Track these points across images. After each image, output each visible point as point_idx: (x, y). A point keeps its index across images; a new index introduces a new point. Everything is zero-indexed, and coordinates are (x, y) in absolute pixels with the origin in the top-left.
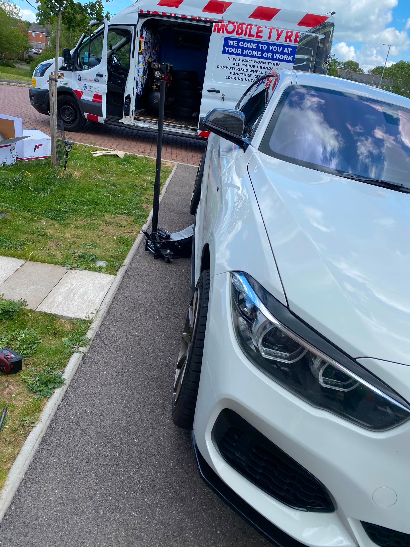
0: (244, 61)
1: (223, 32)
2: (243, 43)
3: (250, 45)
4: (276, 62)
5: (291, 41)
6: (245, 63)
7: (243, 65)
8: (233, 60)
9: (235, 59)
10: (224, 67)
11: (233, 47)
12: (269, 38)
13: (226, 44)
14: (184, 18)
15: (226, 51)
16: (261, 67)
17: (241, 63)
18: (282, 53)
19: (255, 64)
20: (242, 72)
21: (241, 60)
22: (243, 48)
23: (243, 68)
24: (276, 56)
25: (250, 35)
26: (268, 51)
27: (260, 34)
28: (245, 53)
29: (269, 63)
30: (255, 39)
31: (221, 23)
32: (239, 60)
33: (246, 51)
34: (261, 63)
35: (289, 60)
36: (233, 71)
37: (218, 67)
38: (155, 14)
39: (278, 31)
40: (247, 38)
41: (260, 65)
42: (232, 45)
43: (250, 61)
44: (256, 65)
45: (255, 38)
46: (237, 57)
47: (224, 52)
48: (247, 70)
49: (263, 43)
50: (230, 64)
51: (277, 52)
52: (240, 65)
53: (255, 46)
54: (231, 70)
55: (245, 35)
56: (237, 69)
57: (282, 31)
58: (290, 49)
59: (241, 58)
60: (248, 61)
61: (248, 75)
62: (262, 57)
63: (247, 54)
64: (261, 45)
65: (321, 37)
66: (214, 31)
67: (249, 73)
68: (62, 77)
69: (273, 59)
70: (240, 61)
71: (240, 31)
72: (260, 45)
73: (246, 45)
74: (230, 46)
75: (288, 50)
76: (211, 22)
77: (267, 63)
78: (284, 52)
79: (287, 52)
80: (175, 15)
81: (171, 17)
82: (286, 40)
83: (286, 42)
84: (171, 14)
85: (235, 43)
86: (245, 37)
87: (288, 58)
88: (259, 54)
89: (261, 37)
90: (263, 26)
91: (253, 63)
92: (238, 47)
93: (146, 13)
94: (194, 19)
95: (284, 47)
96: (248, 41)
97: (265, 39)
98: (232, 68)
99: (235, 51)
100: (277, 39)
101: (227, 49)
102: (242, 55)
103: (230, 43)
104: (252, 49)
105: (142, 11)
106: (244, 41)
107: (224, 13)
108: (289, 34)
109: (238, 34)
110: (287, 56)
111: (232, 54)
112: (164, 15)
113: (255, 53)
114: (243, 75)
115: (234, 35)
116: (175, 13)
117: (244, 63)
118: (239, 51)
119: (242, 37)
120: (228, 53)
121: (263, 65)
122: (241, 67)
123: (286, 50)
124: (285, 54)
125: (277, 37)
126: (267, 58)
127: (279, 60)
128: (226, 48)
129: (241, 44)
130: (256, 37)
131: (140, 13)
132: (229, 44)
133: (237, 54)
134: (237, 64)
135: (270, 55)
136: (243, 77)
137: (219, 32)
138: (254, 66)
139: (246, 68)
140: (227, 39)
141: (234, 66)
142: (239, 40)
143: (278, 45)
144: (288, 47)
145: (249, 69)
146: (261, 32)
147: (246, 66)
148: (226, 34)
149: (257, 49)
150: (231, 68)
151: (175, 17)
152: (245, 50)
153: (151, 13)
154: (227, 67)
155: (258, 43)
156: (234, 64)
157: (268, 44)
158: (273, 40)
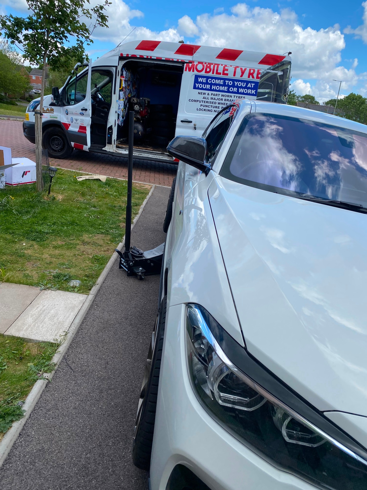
0: (212, 95)
1: (193, 71)
2: (211, 80)
3: (218, 82)
4: (241, 95)
5: (253, 77)
6: (214, 97)
7: (212, 99)
8: (203, 94)
9: (204, 94)
10: (195, 101)
11: (202, 83)
12: (234, 75)
13: (196, 81)
14: (159, 59)
15: (197, 87)
16: (228, 100)
17: (210, 97)
18: (246, 87)
19: (222, 97)
20: (212, 104)
21: (210, 94)
22: (211, 84)
23: (212, 101)
24: (241, 90)
25: (217, 73)
26: (233, 86)
27: (226, 72)
28: (214, 88)
29: (234, 96)
30: (222, 76)
31: (191, 63)
32: (208, 94)
33: (214, 86)
34: (228, 96)
36: (203, 104)
37: (190, 100)
38: (134, 57)
39: (241, 69)
40: (215, 75)
41: (227, 98)
42: (201, 81)
43: (218, 95)
44: (224, 98)
45: (221, 75)
46: (207, 92)
47: (195, 88)
48: (215, 103)
49: (229, 80)
50: (200, 97)
51: (242, 87)
52: (209, 98)
53: (222, 82)
54: (201, 103)
55: (213, 73)
56: (207, 102)
57: (245, 69)
58: (253, 84)
59: (210, 92)
60: (217, 95)
61: (216, 107)
62: (228, 92)
63: (215, 89)
64: (227, 81)
65: (280, 73)
66: (186, 70)
67: (217, 105)
68: (52, 112)
69: (238, 92)
70: (209, 95)
71: (208, 70)
72: (226, 81)
73: (214, 81)
74: (200, 83)
75: (251, 85)
76: (183, 63)
78: (248, 86)
79: (250, 87)
80: (151, 57)
81: (147, 59)
82: (249, 77)
83: (249, 78)
84: (147, 57)
85: (204, 80)
86: (213, 75)
87: (251, 92)
88: (226, 89)
89: (227, 74)
90: (229, 65)
91: (220, 97)
92: (207, 83)
93: (125, 56)
94: (167, 60)
95: (247, 82)
96: (216, 78)
97: (231, 76)
98: (203, 101)
99: (204, 87)
100: (242, 76)
102: (211, 90)
103: (200, 80)
104: (220, 85)
105: (122, 54)
106: (212, 78)
107: (194, 55)
108: (252, 71)
109: (206, 72)
110: (251, 90)
111: (202, 89)
112: (142, 57)
113: (222, 88)
114: (212, 107)
115: (203, 73)
116: (151, 55)
117: (212, 96)
118: (208, 87)
119: (210, 74)
120: (198, 88)
121: (229, 98)
122: (210, 100)
123: (249, 85)
124: (249, 88)
125: (241, 74)
126: (233, 92)
127: (243, 94)
128: (196, 84)
129: (210, 81)
130: (223, 75)
131: (120, 56)
132: (199, 81)
133: (206, 89)
134: (207, 98)
135: (235, 90)
136: (212, 108)
137: (190, 70)
138: (222, 99)
139: (214, 101)
140: (197, 77)
141: (204, 100)
142: (208, 78)
143: (242, 81)
144: (251, 82)
145: (217, 101)
146: (227, 70)
147: (215, 99)
148: (196, 72)
149: (224, 85)
150: (202, 101)
151: (151, 59)
152: (213, 86)
153: (130, 56)
154: (198, 101)
155: (225, 79)
156: (204, 98)
157: (233, 80)
158: (238, 76)
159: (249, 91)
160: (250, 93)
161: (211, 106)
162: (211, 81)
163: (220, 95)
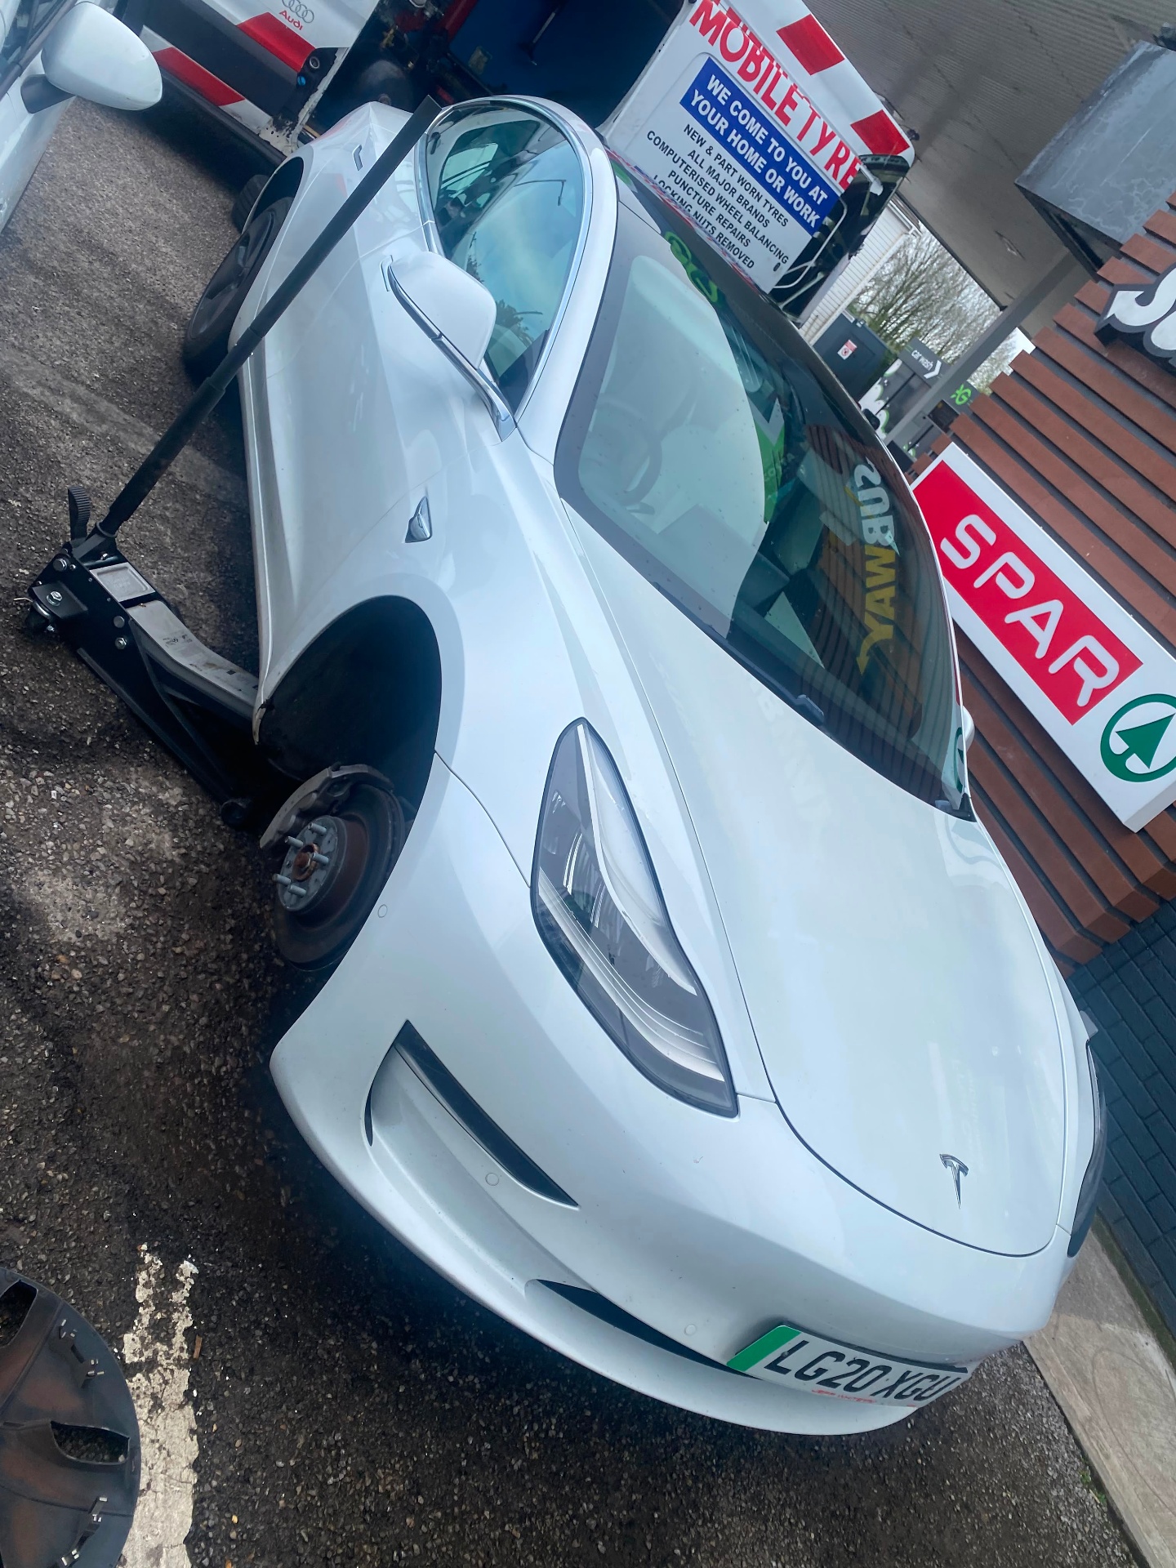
0: (718, 161)
1: (712, 41)
2: (740, 107)
3: (753, 126)
4: (782, 210)
5: (835, 175)
6: (719, 169)
7: (711, 171)
8: (696, 139)
9: (701, 142)
10: (664, 148)
11: (714, 101)
12: (800, 137)
13: (700, 83)
15: (693, 103)
16: (746, 203)
17: (710, 161)
18: (804, 193)
19: (737, 186)
20: (699, 189)
21: (714, 153)
22: (734, 123)
23: (708, 178)
24: (791, 195)
25: (767, 98)
26: (781, 168)
27: (787, 110)
28: (733, 141)
29: (767, 202)
30: (770, 114)
32: (709, 151)
33: (736, 135)
34: (753, 191)
35: (808, 221)
36: (680, 172)
37: (651, 136)
39: (825, 126)
40: (757, 99)
41: (747, 196)
42: (715, 93)
43: (731, 171)
44: (740, 190)
45: (773, 113)
46: (710, 140)
47: (686, 102)
48: (711, 192)
49: (783, 142)
50: (683, 145)
51: (795, 185)
52: (706, 166)
53: (760, 134)
54: (676, 167)
55: (757, 90)
56: (693, 173)
57: (832, 135)
58: (824, 195)
59: (718, 148)
60: (728, 167)
61: (707, 205)
62: (760, 177)
63: (734, 145)
64: (774, 143)
65: (876, 189)
66: (694, 21)
67: (712, 200)
69: (779, 196)
70: (710, 154)
71: (751, 68)
72: (772, 140)
73: (744, 116)
74: (708, 95)
75: (819, 195)
77: (763, 201)
78: (810, 194)
79: (815, 199)
82: (827, 167)
85: (723, 94)
86: (754, 94)
87: (809, 215)
88: (759, 163)
89: (786, 120)
91: (733, 181)
92: (723, 110)
95: (817, 180)
96: (755, 113)
97: (791, 131)
98: (684, 162)
99: (713, 119)
100: (814, 151)
101: (697, 98)
102: (722, 139)
103: (714, 85)
104: (752, 141)
106: (747, 104)
108: (842, 154)
109: (742, 72)
110: (810, 209)
111: (703, 120)
113: (752, 156)
114: (698, 197)
115: (732, 68)
117: (716, 165)
118: (722, 124)
119: (747, 87)
120: (694, 111)
121: (752, 201)
122: (702, 173)
123: (814, 193)
124: (809, 200)
125: (816, 143)
126: (769, 188)
127: (789, 208)
128: (697, 92)
129: (736, 108)
130: (776, 113)
132: (709, 88)
133: (712, 129)
134: (699, 161)
135: (779, 183)
136: (694, 203)
137: (703, 31)
138: (733, 191)
139: (713, 183)
140: (710, 69)
141: (689, 160)
142: (736, 94)
143: (807, 168)
144: (825, 187)
145: (719, 190)
146: (794, 105)
147: (717, 178)
148: (715, 51)
149: (762, 149)
150: (680, 162)
152: (735, 131)
154: (671, 152)
155: (773, 132)
156: (692, 154)
157: (791, 152)
158: (805, 147)
159: (806, 210)
160: (805, 218)
161: (697, 194)
162: (739, 111)
163: (736, 176)
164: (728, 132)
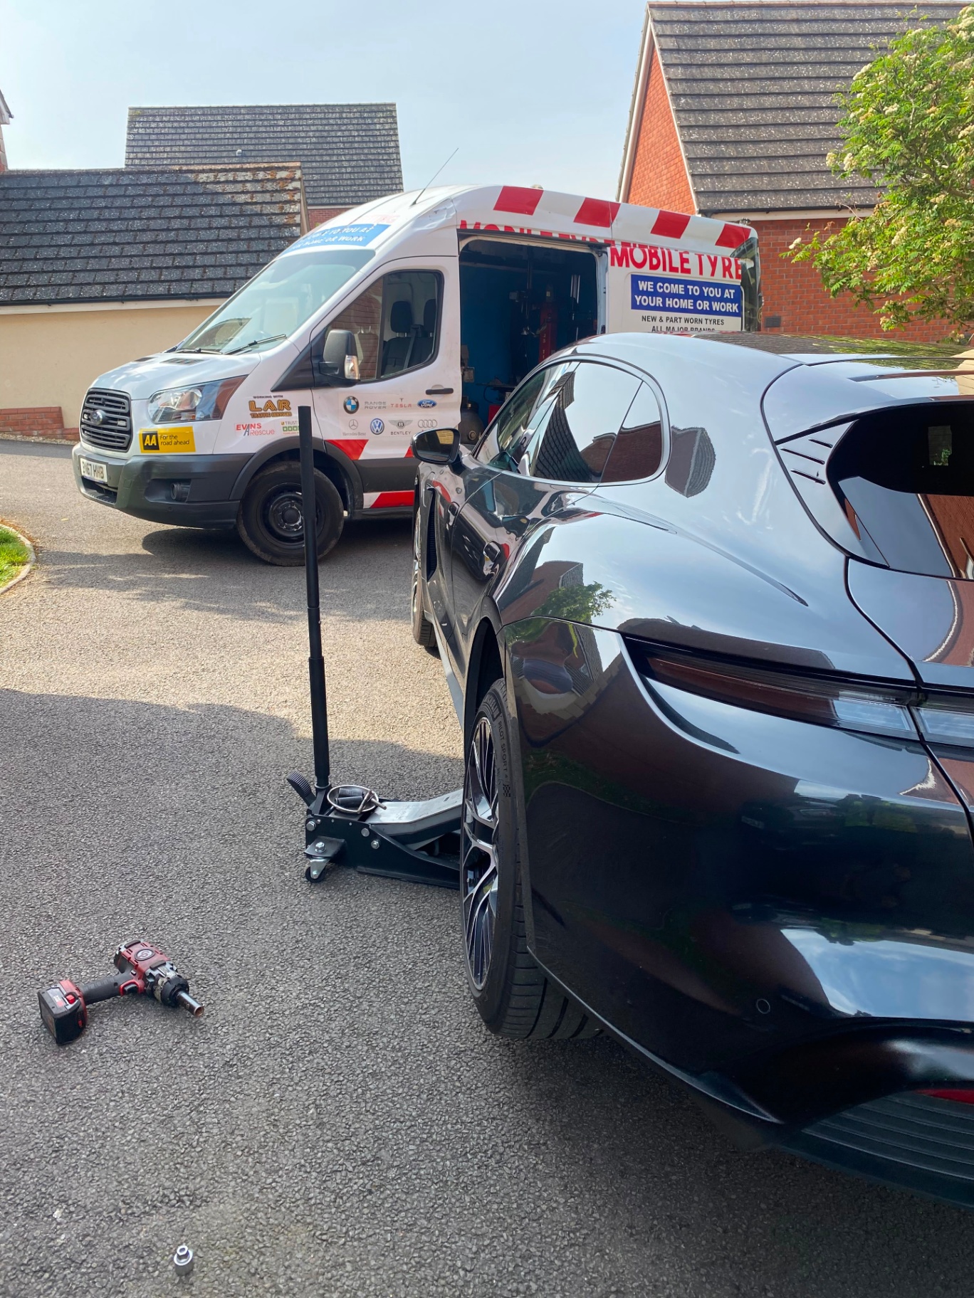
1: (628, 265)
2: (662, 285)
3: (675, 289)
4: (716, 317)
5: (731, 276)
6: (671, 325)
8: (651, 320)
9: (654, 319)
11: (647, 293)
12: (701, 273)
13: (636, 290)
14: (546, 236)
15: (638, 303)
17: (665, 325)
18: (722, 299)
21: (664, 319)
22: (664, 296)
24: (716, 306)
25: (673, 269)
26: (702, 297)
27: (686, 266)
28: (669, 305)
29: (706, 319)
30: (679, 275)
31: (609, 245)
32: (661, 320)
33: (669, 300)
34: (696, 321)
35: (734, 311)
38: (492, 229)
39: (709, 258)
40: (668, 274)
41: (694, 325)
42: (645, 289)
43: (679, 320)
44: (689, 325)
46: (657, 314)
47: (634, 306)
49: (694, 283)
50: (647, 328)
51: (715, 299)
52: (664, 328)
53: (681, 289)
55: (664, 269)
57: (716, 258)
58: (732, 291)
59: (665, 314)
60: (676, 319)
62: (695, 311)
64: (690, 287)
66: (613, 264)
68: (285, 410)
69: (711, 312)
71: (655, 262)
72: (688, 287)
73: (667, 288)
74: (643, 293)
75: (730, 293)
76: (598, 247)
77: (704, 321)
78: (725, 296)
79: (729, 297)
80: (529, 231)
81: (521, 234)
82: (724, 276)
84: (522, 230)
85: (649, 286)
86: (664, 273)
87: (732, 308)
88: (689, 304)
89: (688, 271)
91: (683, 324)
92: (655, 294)
93: (472, 227)
94: (564, 239)
95: (723, 287)
96: (671, 281)
97: (694, 276)
99: (652, 302)
100: (713, 274)
101: (638, 300)
102: (664, 308)
103: (642, 285)
104: (678, 296)
105: (464, 224)
106: (664, 280)
107: (614, 225)
108: (727, 263)
109: (652, 267)
110: (730, 305)
111: (648, 308)
112: (509, 231)
113: (685, 303)
115: (646, 270)
116: (530, 226)
117: (669, 323)
118: (659, 301)
119: (659, 272)
120: (641, 307)
121: (699, 325)
123: (727, 295)
124: (727, 300)
125: (711, 269)
126: (703, 312)
127: (719, 313)
128: (636, 296)
129: (660, 287)
130: (681, 272)
131: (459, 227)
132: (641, 289)
133: (656, 308)
134: (660, 328)
135: (706, 305)
137: (620, 265)
140: (635, 279)
142: (655, 280)
143: (715, 285)
144: (729, 287)
146: (687, 261)
148: (632, 269)
149: (686, 296)
151: (529, 235)
152: (667, 299)
153: (482, 228)
155: (686, 283)
156: (654, 328)
157: (701, 284)
158: (706, 277)
159: (728, 307)
160: (731, 311)
162: (663, 287)
163: (683, 320)
164: (664, 302)
